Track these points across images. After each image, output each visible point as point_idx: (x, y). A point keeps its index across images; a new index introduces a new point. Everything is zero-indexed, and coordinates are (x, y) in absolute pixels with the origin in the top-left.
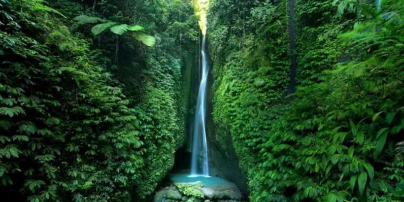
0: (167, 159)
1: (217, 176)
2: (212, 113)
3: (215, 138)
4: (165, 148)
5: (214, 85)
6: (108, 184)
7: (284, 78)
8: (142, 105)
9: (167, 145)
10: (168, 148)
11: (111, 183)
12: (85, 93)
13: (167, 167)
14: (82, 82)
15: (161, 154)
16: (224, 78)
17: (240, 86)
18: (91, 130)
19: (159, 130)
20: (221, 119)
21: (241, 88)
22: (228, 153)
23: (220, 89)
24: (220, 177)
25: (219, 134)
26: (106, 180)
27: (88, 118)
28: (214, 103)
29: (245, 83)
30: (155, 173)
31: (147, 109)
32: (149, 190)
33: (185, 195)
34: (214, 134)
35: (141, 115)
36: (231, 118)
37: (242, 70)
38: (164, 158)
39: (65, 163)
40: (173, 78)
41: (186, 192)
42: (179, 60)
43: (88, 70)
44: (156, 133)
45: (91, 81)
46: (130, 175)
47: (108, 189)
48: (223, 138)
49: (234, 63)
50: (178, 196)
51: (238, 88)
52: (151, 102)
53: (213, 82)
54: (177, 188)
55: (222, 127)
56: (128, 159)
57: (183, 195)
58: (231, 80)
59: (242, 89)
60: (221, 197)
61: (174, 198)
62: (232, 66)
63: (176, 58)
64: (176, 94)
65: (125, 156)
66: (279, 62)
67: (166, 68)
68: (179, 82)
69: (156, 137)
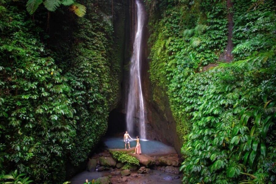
0: (100, 125)
1: (155, 139)
2: (148, 71)
3: (153, 98)
4: (98, 113)
5: (150, 40)
6: (45, 154)
7: (220, 38)
8: (73, 70)
9: (100, 110)
10: (101, 112)
11: (48, 153)
12: (23, 68)
13: (100, 133)
14: (19, 57)
15: (94, 119)
16: (160, 35)
17: (176, 45)
18: (29, 104)
19: (91, 94)
20: (159, 78)
21: (178, 46)
22: (167, 115)
23: (156, 46)
24: (159, 141)
25: (157, 94)
26: (44, 150)
27: (26, 93)
28: (151, 60)
29: (181, 41)
30: (88, 140)
31: (78, 74)
32: (82, 157)
33: (120, 162)
34: (151, 93)
35: (73, 82)
36: (168, 79)
37: (179, 27)
38: (97, 124)
39: (8, 136)
40: (105, 34)
41: (121, 159)
42: (111, 17)
43: (24, 45)
44: (87, 99)
45: (27, 55)
46: (65, 145)
47: (45, 158)
48: (161, 99)
49: (170, 20)
50: (113, 163)
51: (174, 46)
52: (82, 67)
53: (149, 37)
54: (111, 155)
55: (159, 87)
56: (62, 129)
57: (118, 162)
58: (167, 38)
59: (179, 48)
60: (157, 163)
61: (109, 165)
62: (168, 23)
63: (108, 15)
64: (109, 51)
65: (60, 127)
66: (215, 21)
67: (98, 25)
68: (111, 37)
69: (88, 102)
